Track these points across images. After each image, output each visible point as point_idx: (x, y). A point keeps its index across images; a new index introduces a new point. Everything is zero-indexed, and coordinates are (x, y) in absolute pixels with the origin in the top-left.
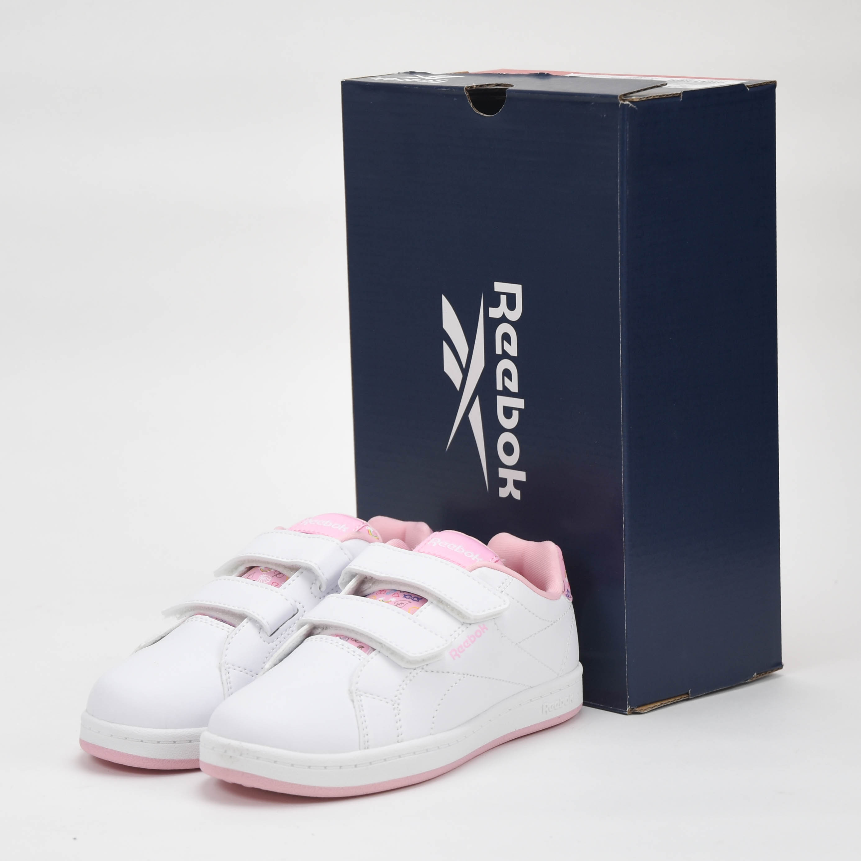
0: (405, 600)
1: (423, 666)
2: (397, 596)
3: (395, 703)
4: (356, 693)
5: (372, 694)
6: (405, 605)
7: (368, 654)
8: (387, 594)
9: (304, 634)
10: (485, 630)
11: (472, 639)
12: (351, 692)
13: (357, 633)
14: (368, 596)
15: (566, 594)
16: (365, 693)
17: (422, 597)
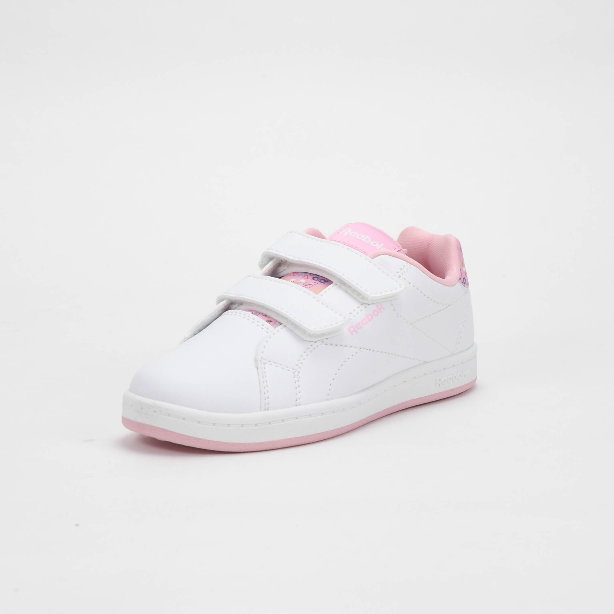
0: (313, 282)
1: (324, 339)
2: (307, 278)
3: (295, 371)
4: (261, 361)
5: (275, 363)
6: (313, 285)
7: (275, 328)
8: (298, 276)
9: (222, 308)
10: (382, 310)
11: (370, 317)
12: (256, 360)
13: (267, 309)
14: (282, 278)
15: (463, 281)
16: (269, 362)
17: (328, 279)
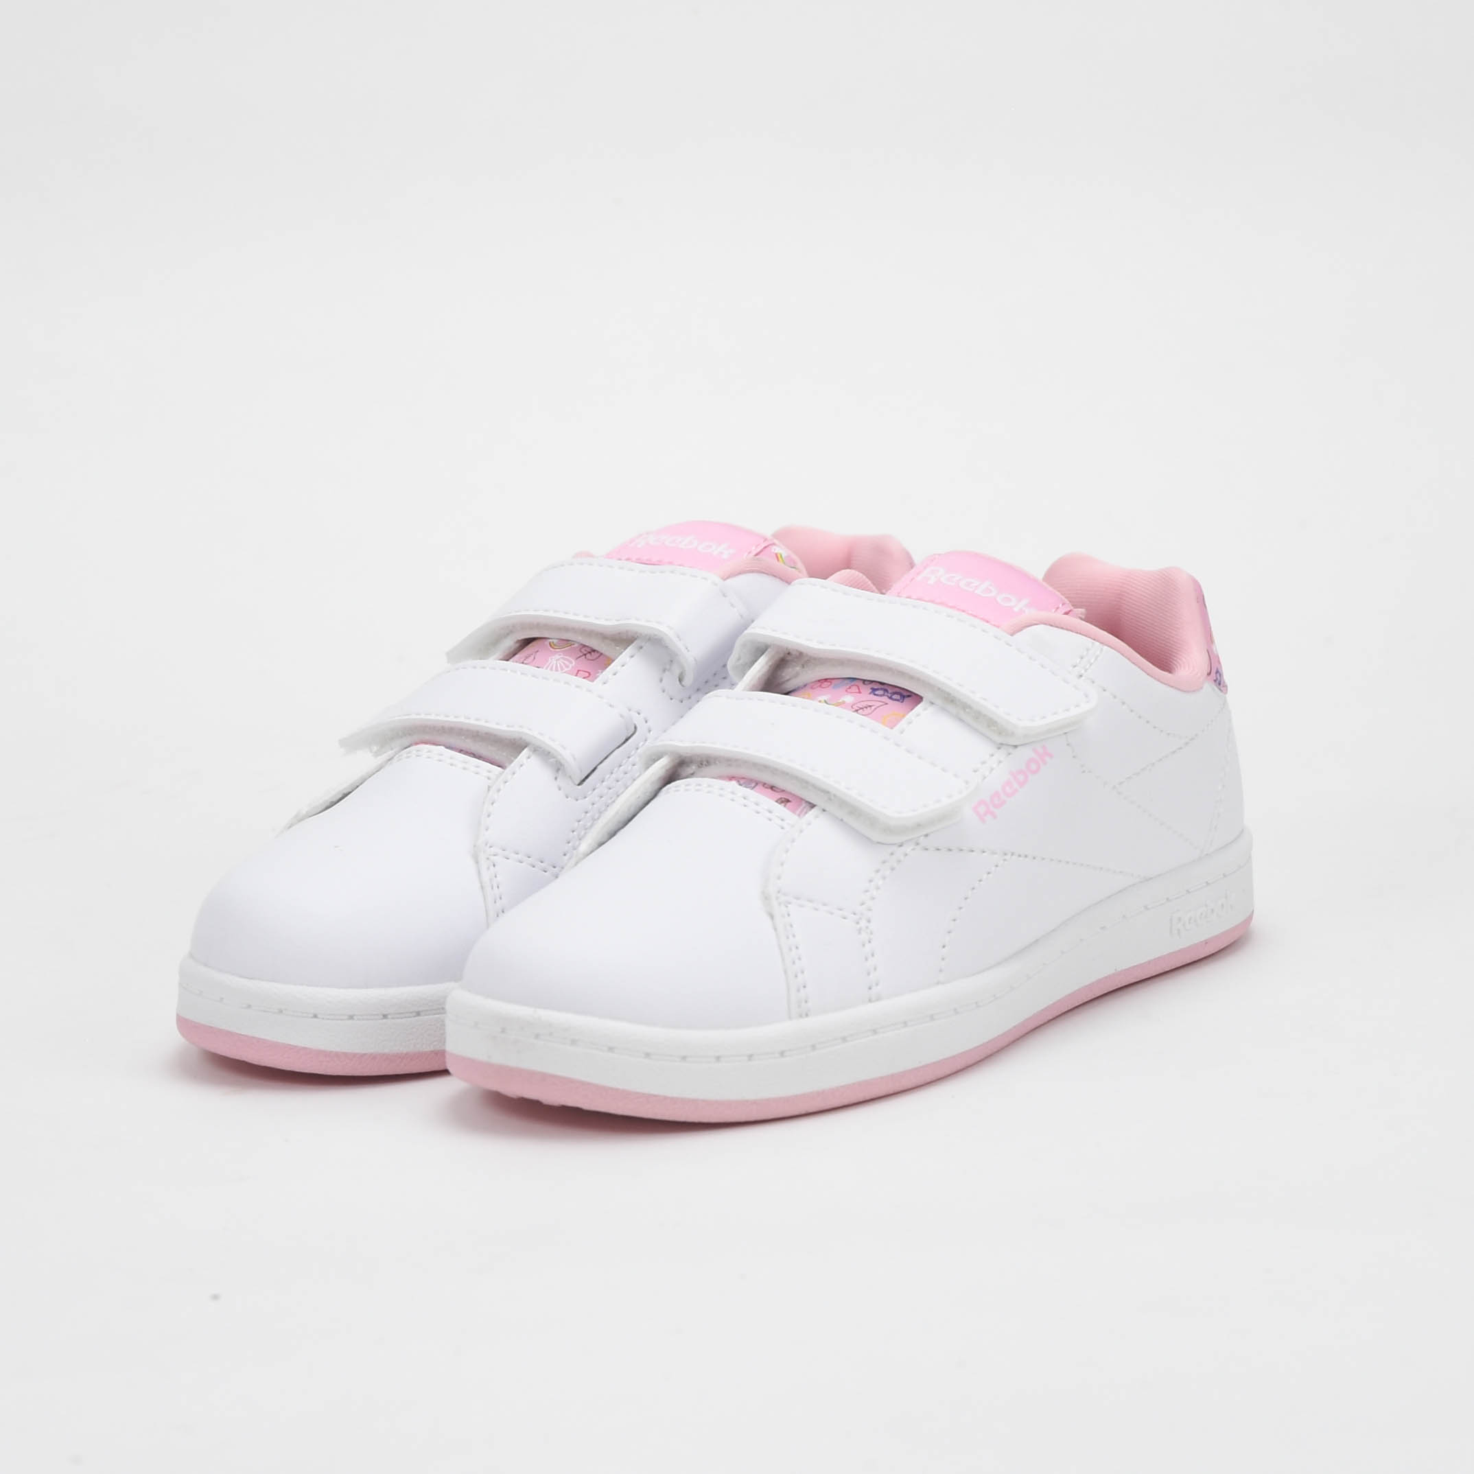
0: (876, 700)
1: (919, 837)
2: (857, 691)
3: (860, 919)
4: (777, 898)
5: (811, 901)
6: (876, 709)
7: (799, 815)
8: (834, 688)
9: (660, 778)
10: (1047, 759)
11: (1021, 778)
12: (766, 898)
13: (774, 771)
14: (793, 694)
15: (1215, 678)
16: (798, 898)
17: (911, 692)
